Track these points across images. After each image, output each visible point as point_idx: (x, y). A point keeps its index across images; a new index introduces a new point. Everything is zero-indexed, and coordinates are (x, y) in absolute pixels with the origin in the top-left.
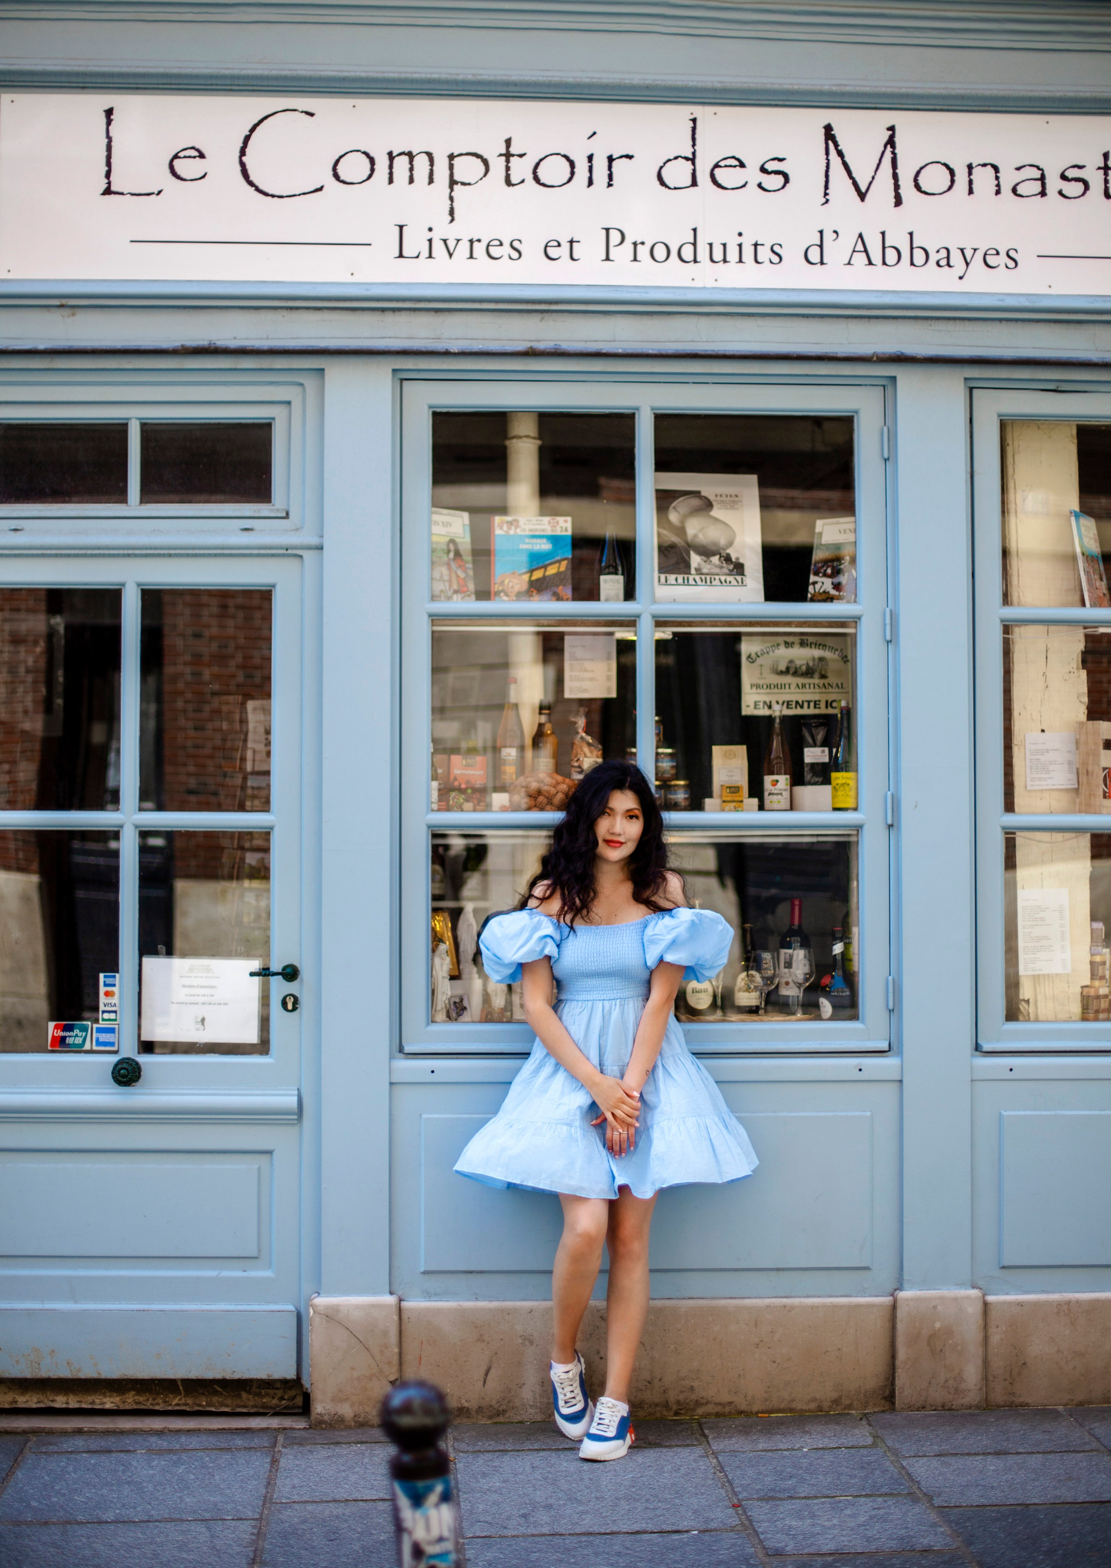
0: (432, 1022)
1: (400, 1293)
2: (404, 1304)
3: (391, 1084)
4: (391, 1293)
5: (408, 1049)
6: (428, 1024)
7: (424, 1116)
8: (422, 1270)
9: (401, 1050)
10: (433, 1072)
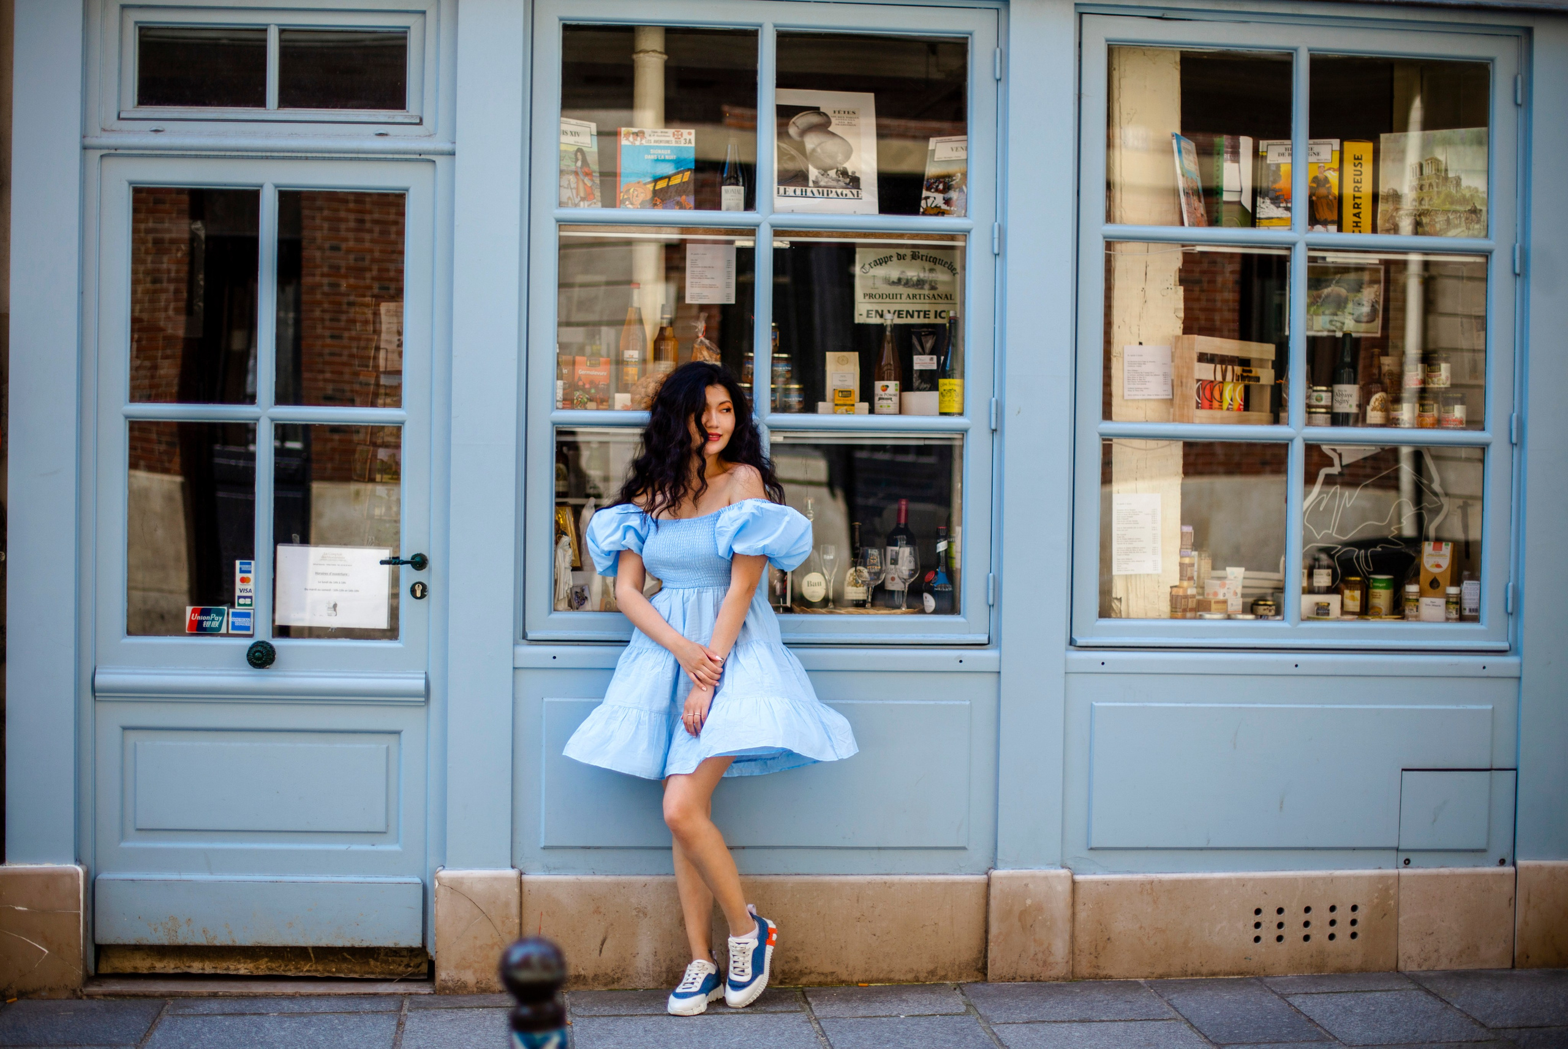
0: (555, 610)
1: (521, 867)
2: (524, 877)
3: (515, 669)
4: (513, 867)
5: (530, 636)
6: (550, 613)
7: (546, 700)
8: (543, 845)
9: (524, 637)
10: (554, 658)
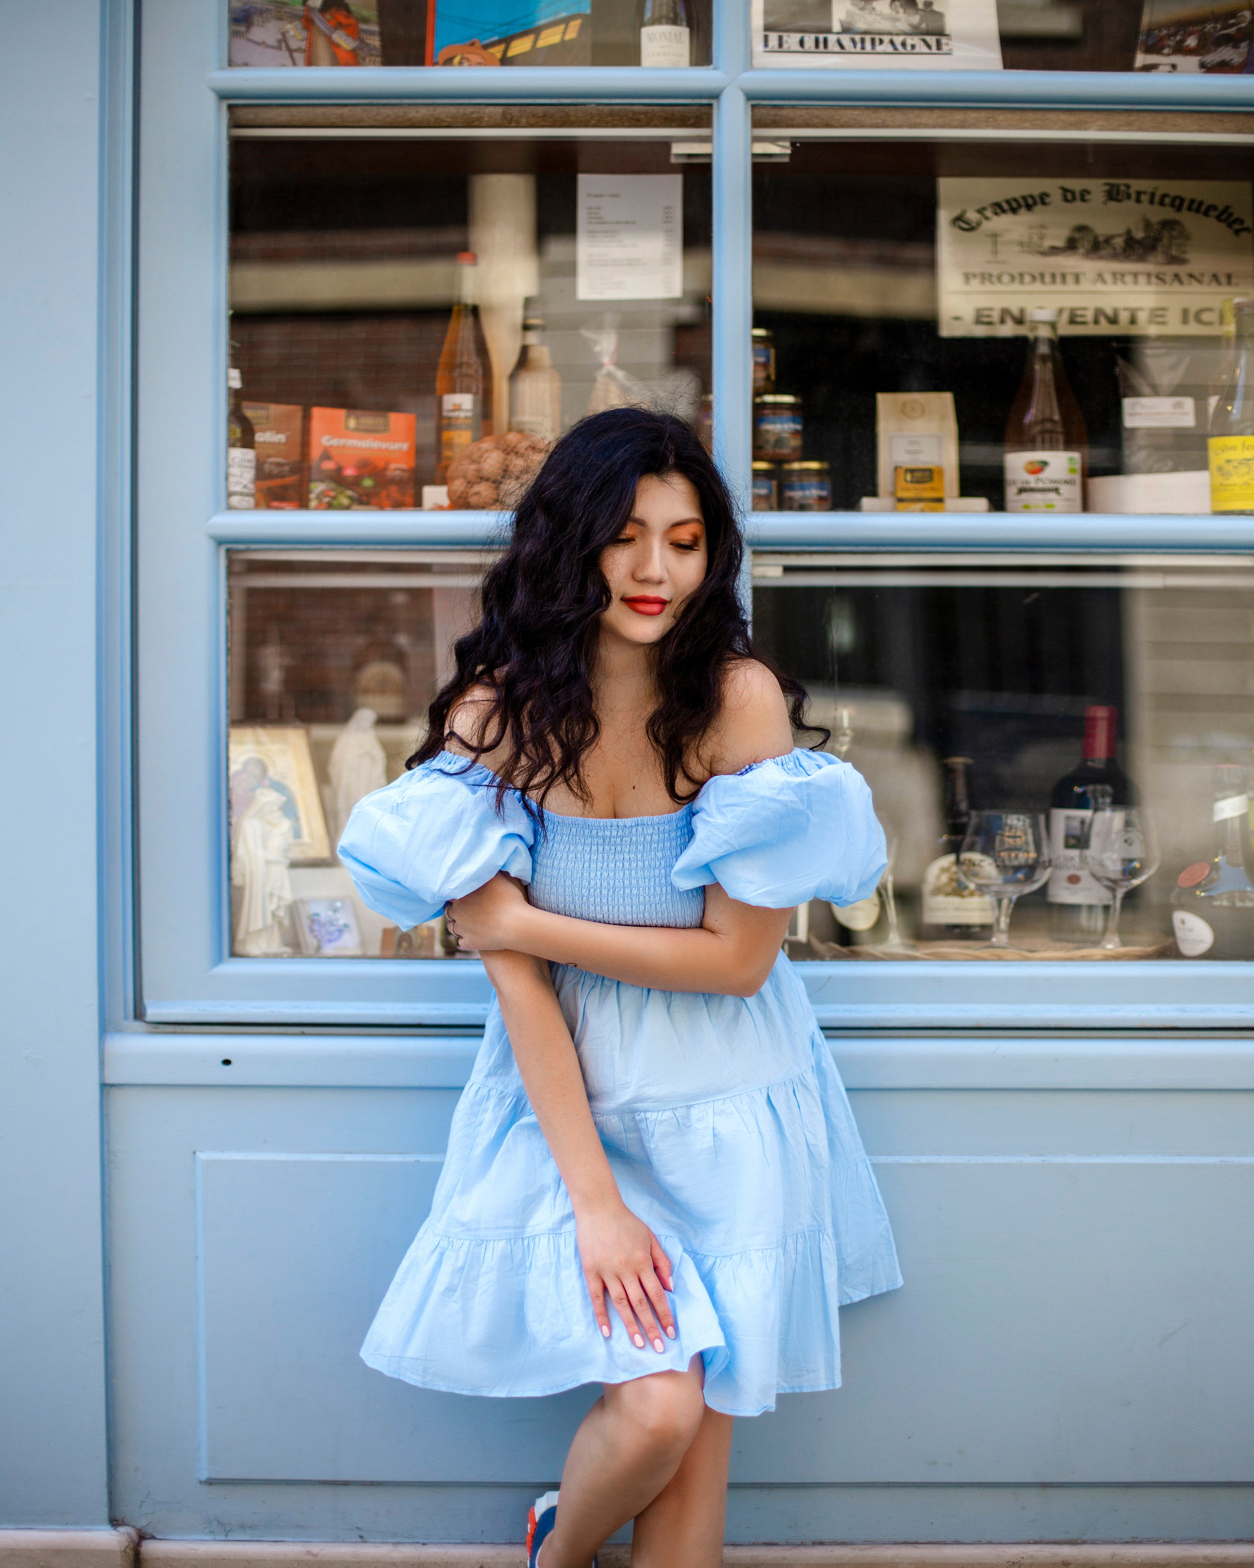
0: (233, 954)
1: (142, 1523)
2: (150, 1548)
3: (105, 1087)
4: (115, 1522)
5: (153, 1012)
6: (218, 960)
7: (202, 1156)
8: (204, 1476)
9: (139, 1014)
10: (227, 1062)
